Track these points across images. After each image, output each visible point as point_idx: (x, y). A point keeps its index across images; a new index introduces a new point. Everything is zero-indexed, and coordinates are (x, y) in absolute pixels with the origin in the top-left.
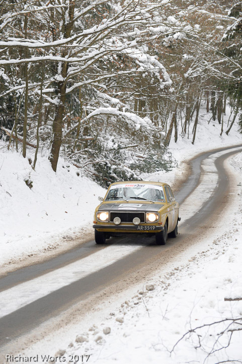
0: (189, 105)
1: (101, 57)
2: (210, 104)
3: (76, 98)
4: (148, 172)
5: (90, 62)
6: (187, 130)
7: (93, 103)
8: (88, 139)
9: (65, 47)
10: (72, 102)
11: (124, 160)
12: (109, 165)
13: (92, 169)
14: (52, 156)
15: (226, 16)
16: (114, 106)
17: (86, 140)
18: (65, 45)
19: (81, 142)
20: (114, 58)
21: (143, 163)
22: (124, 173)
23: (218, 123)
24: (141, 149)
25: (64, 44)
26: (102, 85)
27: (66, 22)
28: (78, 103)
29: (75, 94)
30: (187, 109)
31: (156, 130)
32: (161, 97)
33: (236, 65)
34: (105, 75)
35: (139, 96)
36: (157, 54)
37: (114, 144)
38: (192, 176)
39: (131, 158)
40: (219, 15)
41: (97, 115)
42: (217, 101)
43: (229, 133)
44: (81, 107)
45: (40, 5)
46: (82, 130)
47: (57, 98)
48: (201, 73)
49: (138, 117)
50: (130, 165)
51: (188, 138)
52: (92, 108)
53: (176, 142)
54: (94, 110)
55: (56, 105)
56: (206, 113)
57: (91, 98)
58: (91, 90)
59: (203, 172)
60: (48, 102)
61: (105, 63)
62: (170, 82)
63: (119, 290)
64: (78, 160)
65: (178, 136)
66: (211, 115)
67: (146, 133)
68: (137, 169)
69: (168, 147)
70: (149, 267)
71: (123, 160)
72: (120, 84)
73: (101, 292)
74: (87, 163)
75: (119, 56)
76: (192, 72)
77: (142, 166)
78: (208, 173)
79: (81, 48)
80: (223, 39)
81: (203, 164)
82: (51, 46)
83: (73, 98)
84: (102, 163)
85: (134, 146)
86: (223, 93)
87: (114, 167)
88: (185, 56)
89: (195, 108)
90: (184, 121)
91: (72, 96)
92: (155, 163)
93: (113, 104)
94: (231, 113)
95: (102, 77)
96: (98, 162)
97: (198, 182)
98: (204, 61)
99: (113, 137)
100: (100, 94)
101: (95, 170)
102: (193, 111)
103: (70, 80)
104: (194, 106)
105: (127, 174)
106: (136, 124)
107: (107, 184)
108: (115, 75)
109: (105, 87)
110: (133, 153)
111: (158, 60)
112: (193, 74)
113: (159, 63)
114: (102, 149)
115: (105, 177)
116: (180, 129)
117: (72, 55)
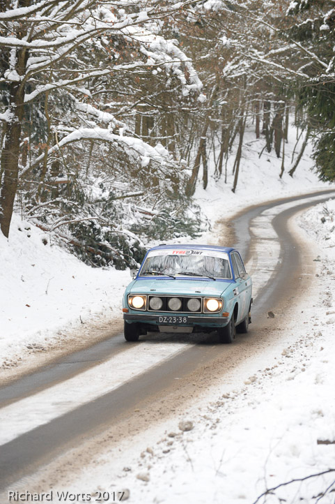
0: (227, 126)
1: (82, 41)
2: (261, 124)
3: (39, 112)
4: (161, 239)
5: (65, 49)
6: (223, 168)
8: (60, 182)
9: (22, 22)
10: (32, 118)
11: (120, 218)
12: (98, 226)
13: (69, 234)
14: (1, 210)
16: (104, 125)
17: (56, 184)
18: (24, 18)
19: (48, 188)
20: (102, 43)
21: (153, 224)
22: (122, 239)
23: (276, 156)
24: (149, 200)
25: (23, 16)
26: (83, 90)
28: (42, 119)
29: (37, 106)
30: (224, 131)
31: (177, 166)
32: (183, 111)
33: (311, 56)
34: (91, 71)
35: (145, 109)
36: (176, 36)
37: (103, 191)
38: (237, 245)
39: (132, 216)
41: (77, 140)
42: (274, 119)
43: (294, 173)
44: (48, 126)
46: (49, 167)
47: (8, 110)
48: (247, 70)
49: (145, 144)
50: (130, 227)
51: (225, 182)
52: (67, 128)
53: (205, 188)
54: (70, 132)
55: (8, 123)
56: (255, 140)
57: (65, 112)
58: (64, 96)
59: (254, 239)
61: (88, 50)
62: (199, 84)
63: (134, 430)
64: (45, 218)
65: (209, 178)
66: (263, 142)
67: (159, 172)
68: (143, 233)
69: (193, 197)
70: (178, 393)
71: (118, 218)
72: (112, 89)
73: (105, 435)
74: (60, 223)
75: (113, 39)
76: (232, 68)
77: (151, 228)
78: (263, 241)
79: (52, 24)
80: (290, 11)
81: (253, 226)
82: (1, 19)
83: (34, 112)
84: (86, 222)
85: (136, 195)
86: (284, 105)
87: (105, 229)
88: (224, 40)
89: (237, 130)
90: (218, 152)
91: (33, 108)
92: (174, 224)
93: (103, 122)
94: (298, 140)
95: (85, 76)
96: (79, 222)
97: (248, 255)
98: (253, 50)
99: (100, 180)
100: (80, 104)
101: (73, 235)
102: (233, 134)
103: (32, 79)
104: (235, 128)
105: (127, 241)
106: (141, 157)
107: (94, 258)
108: (109, 71)
109: (88, 92)
110: (135, 206)
111: (178, 46)
112: (234, 71)
113: (180, 52)
114: (85, 198)
115: (91, 246)
116: (212, 166)
117: (35, 36)
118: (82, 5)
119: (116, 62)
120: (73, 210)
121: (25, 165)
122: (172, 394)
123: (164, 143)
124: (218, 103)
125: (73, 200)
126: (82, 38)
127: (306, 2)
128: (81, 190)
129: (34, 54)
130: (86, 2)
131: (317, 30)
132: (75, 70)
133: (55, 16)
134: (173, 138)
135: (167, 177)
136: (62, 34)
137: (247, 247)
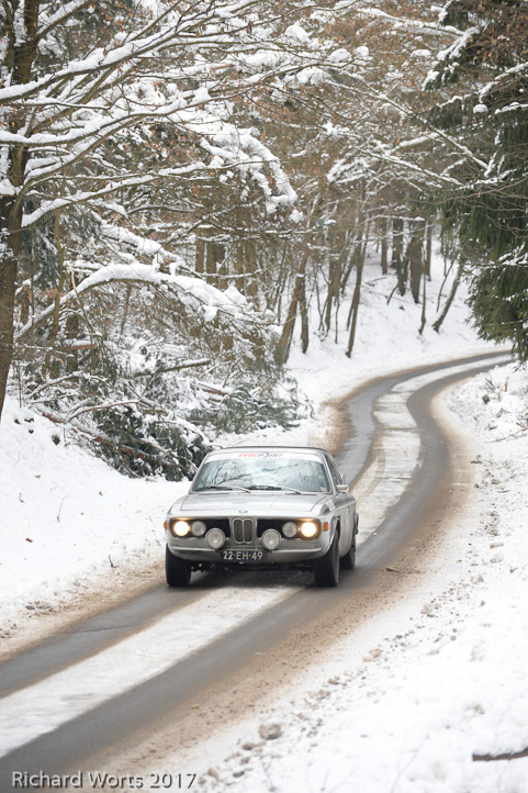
0: (337, 257)
1: (111, 133)
2: (390, 252)
3: (46, 240)
4: (237, 432)
5: (83, 146)
6: (333, 320)
7: (93, 253)
8: (80, 347)
9: (18, 106)
10: (36, 251)
11: (174, 400)
12: (138, 414)
13: (93, 426)
15: (433, 24)
16: (146, 259)
17: (74, 351)
18: (20, 101)
19: (61, 357)
20: (142, 134)
21: (224, 407)
22: (176, 433)
23: (412, 300)
24: (217, 372)
25: (18, 97)
26: (113, 205)
27: (19, 41)
28: (52, 252)
29: (43, 231)
30: (333, 264)
31: (259, 320)
32: (268, 235)
33: (462, 151)
34: (124, 179)
35: (210, 232)
36: (255, 122)
37: (147, 359)
38: (354, 439)
39: (192, 396)
40: (416, 22)
41: (104, 283)
42: (409, 245)
43: (441, 327)
44: (61, 262)
46: (63, 324)
48: (367, 171)
49: (211, 287)
50: (189, 415)
51: (336, 342)
52: (89, 265)
53: (304, 351)
54: (95, 270)
56: (380, 276)
57: (85, 240)
58: (85, 216)
59: (380, 430)
61: (121, 147)
62: (291, 195)
63: (189, 740)
64: (56, 402)
65: (311, 336)
66: (392, 280)
67: (232, 329)
68: (209, 423)
69: (284, 366)
70: (260, 677)
71: (171, 400)
72: (159, 204)
73: (144, 747)
74: (80, 410)
75: (158, 129)
76: (343, 168)
77: (221, 415)
78: (394, 432)
79: (62, 108)
80: (429, 83)
81: (378, 409)
83: (38, 241)
84: (119, 408)
85: (198, 365)
86: (423, 224)
87: (149, 419)
88: (329, 126)
89: (352, 263)
90: (324, 296)
91: (36, 236)
92: (256, 408)
93: (145, 255)
94: (446, 276)
95: (116, 185)
96: (108, 408)
97: (371, 455)
98: (374, 141)
99: (142, 342)
100: (109, 228)
101: (100, 428)
102: (347, 269)
103: (33, 192)
104: (349, 259)
105: (184, 436)
106: (204, 307)
107: (133, 464)
108: (151, 178)
109: (121, 209)
110: (197, 382)
111: (259, 138)
112: (346, 174)
113: (261, 146)
114: (118, 371)
115: (127, 444)
116: (314, 317)
117: (37, 128)
118: (109, 80)
119: (164, 163)
120: (100, 389)
121: (25, 323)
122: (249, 679)
123: (240, 284)
124: (322, 222)
125: (99, 374)
126: (109, 129)
127: (452, 71)
128: (111, 359)
129: (38, 155)
130: (115, 74)
131: (469, 113)
132: (100, 177)
133: (68, 97)
134: (254, 276)
135: (245, 336)
136: (79, 123)
137: (369, 442)
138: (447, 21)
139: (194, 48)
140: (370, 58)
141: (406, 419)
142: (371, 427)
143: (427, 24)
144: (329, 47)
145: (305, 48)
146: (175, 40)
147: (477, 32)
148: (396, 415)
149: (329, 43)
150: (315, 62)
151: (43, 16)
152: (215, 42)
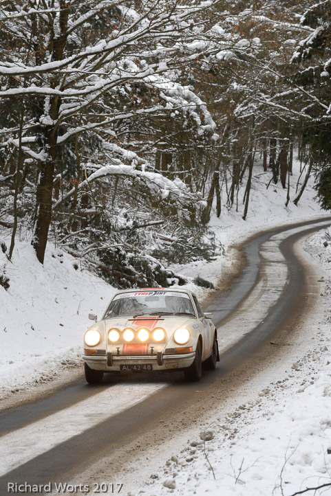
0: (237, 161)
1: (108, 89)
2: (268, 158)
3: (70, 151)
4: (180, 263)
5: (93, 96)
6: (235, 198)
7: (97, 158)
8: (89, 213)
9: (56, 73)
10: (64, 157)
11: (143, 244)
12: (123, 252)
13: (97, 259)
14: (36, 239)
15: (296, 25)
16: (128, 162)
17: (85, 215)
18: (57, 70)
19: (78, 218)
20: (126, 90)
21: (173, 249)
22: (145, 263)
23: (282, 187)
24: (168, 228)
25: (56, 68)
26: (109, 131)
27: (57, 36)
28: (73, 158)
29: (68, 146)
30: (235, 165)
31: (193, 198)
32: (199, 148)
33: (313, 99)
34: (117, 115)
35: (164, 147)
36: (191, 83)
37: (128, 220)
38: (248, 267)
39: (153, 242)
40: (286, 24)
41: (104, 176)
42: (280, 154)
43: (299, 202)
44: (78, 164)
45: (14, 9)
46: (79, 200)
47: (43, 151)
48: (256, 111)
49: (165, 178)
50: (152, 253)
51: (237, 211)
52: (95, 165)
53: (218, 216)
54: (98, 169)
55: (43, 162)
56: (263, 172)
57: (93, 151)
58: (93, 137)
59: (264, 262)
60: (30, 156)
61: (113, 97)
62: (213, 125)
63: (159, 440)
64: (76, 245)
65: (222, 207)
66: (270, 175)
67: (178, 203)
68: (164, 258)
69: (208, 224)
70: (199, 405)
71: (141, 244)
72: (134, 131)
74: (89, 250)
75: (135, 86)
76: (241, 109)
77: (171, 253)
78: (272, 264)
79: (82, 74)
80: (294, 59)
81: (262, 250)
82: (37, 72)
83: (66, 151)
84: (112, 249)
85: (157, 224)
86: (288, 142)
87: (129, 255)
88: (235, 85)
89: (246, 165)
90: (230, 184)
91: (64, 149)
92: (191, 249)
93: (127, 160)
94: (301, 172)
95: (111, 119)
96: (106, 249)
97: (259, 277)
98: (260, 93)
99: (124, 211)
100: (106, 144)
101: (101, 260)
102: (243, 168)
103: (64, 123)
104: (244, 162)
105: (150, 265)
106: (162, 190)
107: (120, 281)
108: (132, 115)
109: (113, 133)
110: (156, 234)
111: (194, 91)
112: (244, 113)
113: (195, 96)
114: (111, 227)
115: (117, 270)
116: (224, 196)
117: (67, 85)
118: (108, 58)
119: (139, 106)
120: (101, 238)
121: (58, 199)
122: (193, 406)
123: (181, 177)
124: (229, 141)
125: (100, 229)
126: (108, 86)
127: (308, 52)
128: (107, 220)
129: (66, 101)
130: (112, 54)
131: (318, 76)
132: (101, 114)
133: (84, 68)
134: (190, 172)
135: (185, 207)
136: (90, 83)
137: (257, 269)
138: (305, 23)
139: (157, 39)
140: (261, 45)
141: (279, 256)
142: (258, 260)
143: (293, 25)
144: (236, 38)
145: (223, 39)
146: (147, 35)
147: (323, 29)
148: (273, 254)
149: (236, 36)
150: (228, 47)
151: (70, 22)
152: (170, 36)
